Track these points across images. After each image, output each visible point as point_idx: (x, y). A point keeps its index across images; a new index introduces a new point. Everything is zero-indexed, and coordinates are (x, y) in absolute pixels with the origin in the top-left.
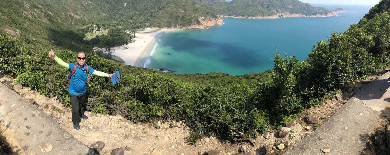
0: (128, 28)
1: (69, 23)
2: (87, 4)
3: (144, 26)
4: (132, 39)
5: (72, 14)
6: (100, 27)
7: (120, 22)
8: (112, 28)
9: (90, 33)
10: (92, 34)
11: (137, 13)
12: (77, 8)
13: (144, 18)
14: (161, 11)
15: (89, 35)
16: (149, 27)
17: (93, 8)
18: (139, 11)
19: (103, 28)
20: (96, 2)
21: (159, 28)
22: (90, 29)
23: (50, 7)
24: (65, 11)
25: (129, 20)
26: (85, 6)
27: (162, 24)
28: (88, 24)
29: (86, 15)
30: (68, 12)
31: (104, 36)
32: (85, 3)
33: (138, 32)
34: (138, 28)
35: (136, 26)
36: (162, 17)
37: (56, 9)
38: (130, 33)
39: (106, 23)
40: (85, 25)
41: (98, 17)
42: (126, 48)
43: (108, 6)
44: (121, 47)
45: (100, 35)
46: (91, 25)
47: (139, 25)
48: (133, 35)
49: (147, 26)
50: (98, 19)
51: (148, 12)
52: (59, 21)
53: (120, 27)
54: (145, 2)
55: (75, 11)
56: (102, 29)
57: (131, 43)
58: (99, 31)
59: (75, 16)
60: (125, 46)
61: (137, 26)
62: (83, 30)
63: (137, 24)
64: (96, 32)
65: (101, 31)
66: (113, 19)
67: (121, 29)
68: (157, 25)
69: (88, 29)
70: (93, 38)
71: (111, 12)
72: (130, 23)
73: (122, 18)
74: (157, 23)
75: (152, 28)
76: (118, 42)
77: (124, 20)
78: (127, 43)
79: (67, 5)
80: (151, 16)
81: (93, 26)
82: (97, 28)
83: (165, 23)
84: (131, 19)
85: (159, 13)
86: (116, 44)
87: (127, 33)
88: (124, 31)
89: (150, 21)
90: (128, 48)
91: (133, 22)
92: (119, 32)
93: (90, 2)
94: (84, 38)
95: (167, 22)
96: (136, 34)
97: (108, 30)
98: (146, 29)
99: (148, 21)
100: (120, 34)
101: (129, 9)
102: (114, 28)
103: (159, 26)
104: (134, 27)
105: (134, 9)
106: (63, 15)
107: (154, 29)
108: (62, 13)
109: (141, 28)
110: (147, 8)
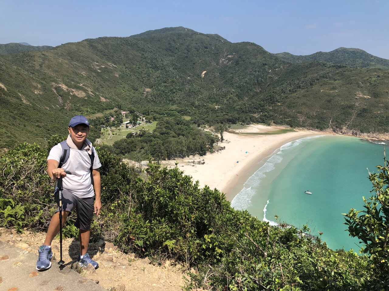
0: (208, 122)
1: (55, 106)
2: (106, 68)
3: (249, 119)
4: (214, 145)
5: (64, 87)
6: (137, 117)
7: (187, 108)
8: (166, 118)
9: (113, 128)
10: (116, 131)
11: (233, 92)
12: (77, 74)
13: (250, 103)
14: (302, 92)
15: (110, 132)
16: (262, 121)
17: (120, 75)
18: (239, 87)
19: (144, 119)
20: (127, 66)
21: (291, 126)
22: (112, 119)
24: (43, 79)
25: (210, 105)
26: (99, 71)
27: (301, 119)
28: (106, 109)
29: (101, 89)
30: (53, 83)
31: (147, 134)
32: (97, 65)
33: (230, 130)
34: (233, 121)
35: (227, 117)
37: (14, 74)
38: (212, 131)
39: (150, 107)
40: (99, 111)
41: (133, 95)
42: (199, 163)
43: (158, 73)
44: (186, 159)
45: (136, 133)
46: (116, 112)
47: (237, 116)
48: (219, 136)
49: (255, 120)
50: (134, 100)
51: (261, 91)
52: (24, 101)
53: (188, 118)
54: (255, 71)
55: (73, 81)
56: (143, 120)
57: (212, 152)
58: (135, 124)
59: (73, 92)
60: (197, 158)
61: (231, 118)
62: (93, 121)
63: (229, 114)
64: (127, 127)
65: (139, 124)
66: (170, 101)
67: (188, 122)
68: (285, 121)
69: (108, 120)
70: (119, 138)
71: (165, 86)
72: (214, 111)
73: (192, 100)
74: (286, 117)
75: (269, 125)
76: (179, 150)
77: (197, 103)
78: (202, 153)
79: (49, 68)
80: (270, 100)
81: (121, 114)
82: (130, 118)
83: (310, 118)
84: (217, 102)
85: (295, 94)
86: (174, 154)
87: (204, 130)
88: (197, 125)
89: (266, 109)
90: (203, 163)
91: (221, 109)
92: (183, 128)
93: (111, 65)
94: (97, 140)
95: (313, 117)
96: (226, 135)
97: (156, 122)
98: (252, 125)
99: (260, 110)
100: (184, 133)
101: (212, 82)
102: (171, 119)
103: (290, 123)
104: (223, 120)
105: (226, 83)
106: (36, 88)
107: (275, 129)
108: (35, 84)
109: (242, 123)
110: (259, 84)
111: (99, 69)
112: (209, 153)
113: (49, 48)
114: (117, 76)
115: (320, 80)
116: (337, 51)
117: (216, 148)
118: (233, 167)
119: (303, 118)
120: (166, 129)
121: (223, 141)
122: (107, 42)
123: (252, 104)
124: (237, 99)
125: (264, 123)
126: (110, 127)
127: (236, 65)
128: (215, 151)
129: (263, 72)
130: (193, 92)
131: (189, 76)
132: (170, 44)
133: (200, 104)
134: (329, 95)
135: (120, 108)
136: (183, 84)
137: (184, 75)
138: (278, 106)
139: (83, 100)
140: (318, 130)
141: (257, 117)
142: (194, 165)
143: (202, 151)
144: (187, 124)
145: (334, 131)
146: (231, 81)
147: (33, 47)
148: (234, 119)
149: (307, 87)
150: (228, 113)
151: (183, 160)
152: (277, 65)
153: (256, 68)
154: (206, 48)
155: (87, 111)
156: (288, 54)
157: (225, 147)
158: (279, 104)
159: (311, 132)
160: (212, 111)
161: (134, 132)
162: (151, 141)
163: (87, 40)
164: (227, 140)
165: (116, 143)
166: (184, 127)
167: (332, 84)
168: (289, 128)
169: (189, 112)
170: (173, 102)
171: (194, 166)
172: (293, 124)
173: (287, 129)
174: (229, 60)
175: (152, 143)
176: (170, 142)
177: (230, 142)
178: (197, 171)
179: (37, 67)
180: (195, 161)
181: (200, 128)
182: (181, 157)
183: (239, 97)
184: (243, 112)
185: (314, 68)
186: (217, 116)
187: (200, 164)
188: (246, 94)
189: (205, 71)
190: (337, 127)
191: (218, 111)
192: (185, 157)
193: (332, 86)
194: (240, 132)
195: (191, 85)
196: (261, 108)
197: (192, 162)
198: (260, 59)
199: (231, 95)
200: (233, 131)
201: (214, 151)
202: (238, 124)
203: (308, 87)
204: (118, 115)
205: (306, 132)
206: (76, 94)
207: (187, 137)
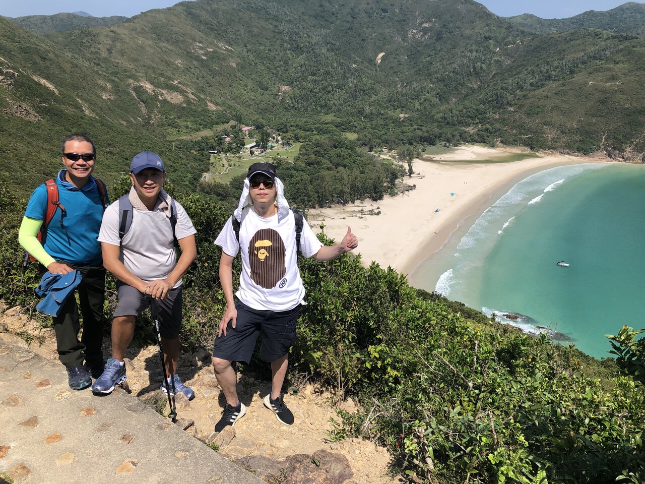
0: (386, 142)
1: (135, 119)
2: (215, 52)
3: (458, 137)
4: (397, 182)
5: (148, 87)
6: (268, 135)
7: (351, 119)
8: (316, 138)
9: (230, 155)
10: (235, 161)
11: (431, 88)
12: (168, 64)
13: (461, 107)
14: (552, 86)
15: (225, 162)
16: (481, 139)
17: (238, 64)
18: (442, 80)
19: (279, 138)
20: (249, 47)
21: (532, 148)
22: (228, 139)
23: (38, 60)
24: (115, 74)
25: (391, 113)
26: (204, 58)
27: (550, 134)
28: (217, 124)
29: (208, 89)
30: (131, 81)
31: (284, 165)
32: (201, 48)
33: (425, 156)
34: (430, 141)
35: (420, 133)
36: (556, 108)
37: (67, 66)
38: (394, 157)
39: (289, 118)
40: (205, 127)
41: (260, 98)
42: (371, 213)
43: (301, 59)
44: (350, 207)
46: (233, 127)
47: (437, 131)
48: (406, 166)
49: (469, 139)
50: (262, 106)
51: (480, 87)
52: (87, 112)
53: (352, 136)
54: (471, 51)
55: (162, 75)
56: (277, 141)
57: (393, 194)
58: (264, 148)
59: (162, 95)
60: (368, 205)
61: (426, 134)
62: (197, 143)
63: (424, 128)
64: (252, 153)
65: (272, 147)
66: (322, 106)
67: (353, 142)
68: (521, 139)
69: (220, 142)
70: (239, 172)
71: (314, 81)
72: (397, 122)
73: (359, 103)
74: (523, 131)
75: (493, 146)
76: (338, 191)
77: (368, 110)
78: (377, 196)
79: (122, 55)
80: (495, 102)
81: (241, 131)
82: (257, 137)
83: (566, 133)
84: (403, 108)
85: (540, 91)
86: (330, 198)
87: (379, 156)
88: (367, 149)
89: (489, 119)
90: (378, 213)
91: (410, 119)
92: (344, 154)
93: (223, 46)
94: (205, 174)
95: (572, 131)
96: (418, 165)
97: (299, 145)
98: (463, 147)
99: (478, 121)
100: (346, 161)
101: (395, 73)
102: (323, 139)
103: (530, 142)
104: (414, 138)
105: (418, 72)
106: (104, 89)
107: (502, 153)
108: (101, 82)
109: (445, 144)
110: (477, 73)
111: (204, 55)
112: (388, 196)
113: (121, 20)
114: (234, 65)
115: (589, 63)
116: (621, 9)
117: (399, 188)
118: (428, 220)
119: (554, 134)
120: (316, 155)
121: (412, 175)
123: (465, 111)
124: (438, 100)
125: (484, 142)
126: (225, 152)
127: (437, 40)
128: (399, 193)
129: (485, 53)
130: (361, 90)
131: (355, 62)
132: (321, 6)
133: (374, 111)
134: (603, 91)
135: (240, 120)
136: (344, 77)
137: (346, 60)
138: (510, 112)
139: (178, 108)
140: (580, 155)
141: (472, 132)
142: (363, 216)
143: (376, 193)
144: (351, 146)
145: (609, 155)
146: (428, 70)
147: (95, 19)
148: (432, 136)
149: (563, 78)
150: (421, 126)
151: (344, 208)
152: (510, 39)
153: (472, 45)
154: (385, 11)
155: (187, 127)
156: (532, 16)
157: (415, 186)
158: (512, 109)
159: (566, 158)
160: (393, 123)
162: (292, 176)
163: (181, 4)
164: (419, 174)
165: (235, 180)
167: (609, 70)
168: (527, 151)
169: (354, 126)
170: (327, 108)
171: (362, 218)
172: (536, 144)
173: (524, 152)
174: (425, 31)
175: (294, 180)
176: (323, 179)
177: (424, 177)
178: (367, 227)
179: (104, 54)
180: (365, 209)
181: (372, 153)
182: (341, 203)
183: (441, 97)
184: (448, 123)
185: (578, 42)
186: (403, 133)
187: (372, 215)
188: (454, 92)
189: (382, 52)
190: (614, 148)
191: (404, 124)
192: (347, 202)
193: (609, 74)
194: (443, 159)
195: (358, 77)
196: (480, 116)
197: (359, 212)
198: (480, 29)
199: (427, 94)
200: (430, 157)
201: (397, 193)
202: (438, 145)
203: (566, 77)
204: (237, 132)
205: (557, 158)
206: (168, 98)
207: (351, 169)
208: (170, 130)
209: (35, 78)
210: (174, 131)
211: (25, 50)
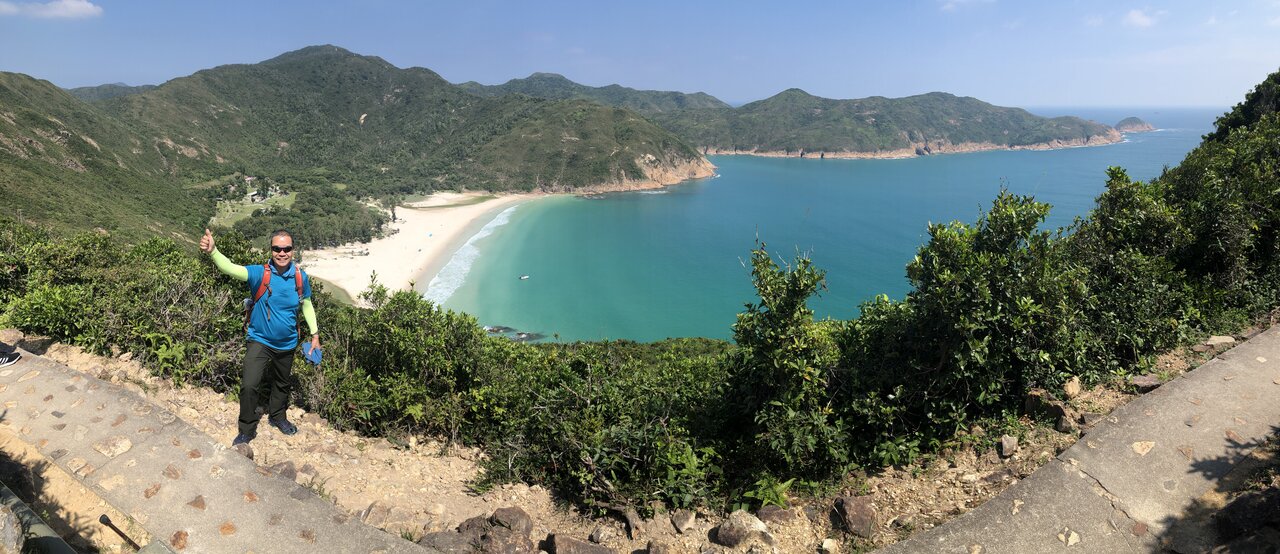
0: (371, 192)
2: (225, 112)
3: (430, 186)
4: (383, 226)
5: (170, 143)
6: (268, 185)
7: (340, 171)
8: (310, 188)
9: (234, 202)
10: (238, 207)
11: (406, 145)
12: (186, 123)
13: (430, 161)
14: (498, 140)
15: (229, 208)
16: (450, 187)
17: (244, 123)
18: (413, 138)
19: (278, 188)
20: (254, 108)
21: (491, 191)
22: (233, 188)
23: (87, 123)
24: (144, 133)
25: (373, 167)
26: (216, 117)
27: (502, 179)
28: (224, 174)
29: (218, 145)
30: (156, 138)
31: (281, 212)
32: (214, 109)
33: (405, 204)
34: (407, 190)
35: (399, 184)
36: (503, 157)
37: (108, 128)
38: (379, 205)
39: (286, 170)
40: (214, 177)
41: (262, 152)
42: (361, 253)
43: (297, 118)
44: (341, 249)
45: (267, 209)
46: (238, 178)
47: (413, 182)
48: (390, 213)
49: (440, 187)
50: (263, 160)
52: (121, 165)
53: (341, 187)
54: (433, 112)
55: (181, 133)
56: (276, 191)
57: (380, 238)
58: (265, 196)
59: (181, 150)
60: (358, 246)
61: (405, 185)
62: (207, 191)
64: (253, 200)
65: (271, 195)
66: (314, 160)
67: (342, 192)
68: (481, 184)
69: (226, 190)
70: (241, 217)
71: (308, 138)
72: (379, 174)
73: (347, 158)
74: (482, 178)
75: (460, 192)
76: (330, 235)
77: (354, 164)
78: (366, 238)
79: (150, 117)
81: (244, 181)
82: (258, 187)
84: (384, 162)
86: (323, 241)
87: (366, 204)
88: (355, 198)
89: (453, 169)
90: (367, 254)
91: (390, 172)
93: (231, 107)
94: (212, 218)
96: (399, 211)
97: (295, 194)
98: (435, 194)
99: (444, 171)
100: (337, 209)
101: (376, 131)
102: (316, 189)
103: (489, 187)
104: (394, 189)
105: (394, 131)
106: (134, 145)
107: (468, 197)
108: (133, 140)
109: (421, 193)
110: (439, 131)
111: (217, 115)
112: (376, 239)
113: (150, 88)
114: (240, 123)
117: (385, 232)
119: (504, 178)
120: (310, 203)
121: (395, 221)
122: (227, 73)
123: (433, 163)
125: (452, 189)
126: (230, 200)
127: (407, 103)
128: (385, 236)
130: (348, 146)
131: (343, 122)
132: (314, 72)
134: (531, 142)
135: (243, 171)
136: (333, 135)
137: (335, 120)
138: (470, 162)
139: (194, 161)
140: (524, 193)
141: (441, 181)
142: (353, 256)
143: (365, 236)
144: (341, 196)
147: (130, 88)
148: (410, 187)
151: (335, 250)
152: (462, 102)
154: (365, 78)
155: (200, 177)
157: (399, 230)
158: (471, 160)
159: (516, 196)
160: (376, 175)
161: (263, 208)
162: (288, 221)
163: (200, 72)
164: (401, 219)
165: (237, 223)
166: (336, 201)
168: (487, 194)
169: (343, 178)
170: (319, 162)
171: (353, 258)
172: (493, 188)
173: (485, 196)
174: (397, 96)
177: (406, 221)
178: (358, 266)
179: (136, 116)
180: (355, 250)
181: (360, 202)
182: (333, 245)
184: (422, 175)
186: (385, 184)
187: (362, 255)
189: (364, 113)
191: (386, 176)
192: (339, 245)
193: (533, 128)
194: (420, 206)
195: (345, 135)
196: (446, 168)
197: (350, 253)
198: (437, 93)
200: (409, 205)
202: (415, 194)
204: (240, 181)
205: (510, 198)
206: (186, 153)
207: (341, 216)
208: (186, 180)
209: (84, 138)
210: (189, 180)
211: (77, 116)
